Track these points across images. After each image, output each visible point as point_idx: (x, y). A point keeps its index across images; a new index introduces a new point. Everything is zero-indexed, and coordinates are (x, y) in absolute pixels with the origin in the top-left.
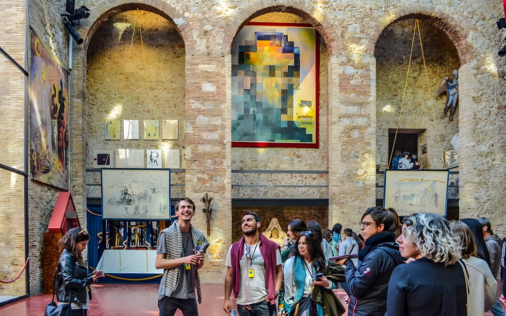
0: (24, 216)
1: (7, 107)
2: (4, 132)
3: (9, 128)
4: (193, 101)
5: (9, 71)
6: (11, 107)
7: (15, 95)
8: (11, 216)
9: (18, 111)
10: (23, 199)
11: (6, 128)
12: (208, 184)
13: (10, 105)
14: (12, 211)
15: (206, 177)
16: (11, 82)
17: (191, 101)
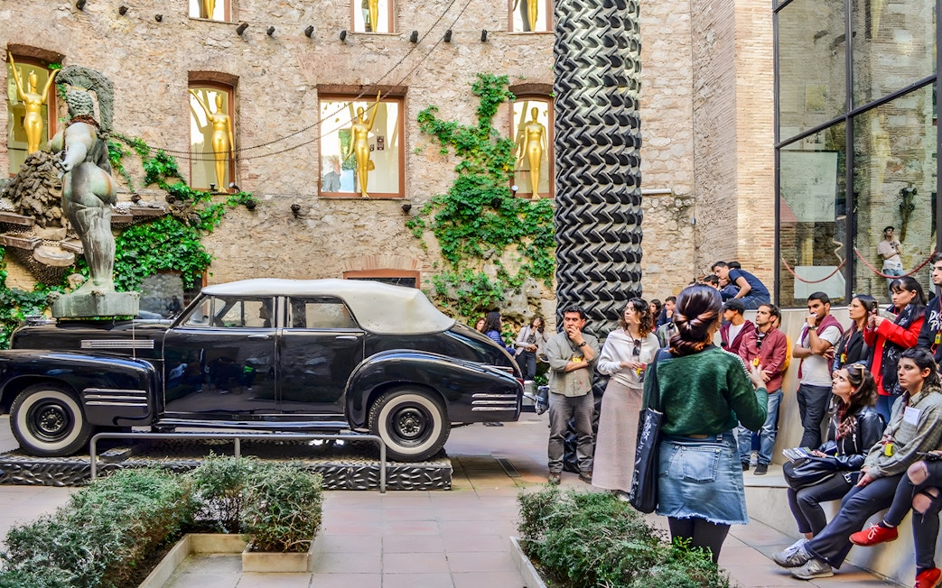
0: (774, 203)
1: (749, 55)
2: (746, 90)
3: (751, 84)
4: (881, 55)
5: (750, 7)
6: (755, 56)
7: (760, 39)
8: (755, 204)
9: (767, 61)
10: (773, 179)
11: (748, 84)
12: (900, 172)
13: (753, 52)
14: (756, 196)
15: (898, 161)
16: (754, 22)
17: (879, 55)
